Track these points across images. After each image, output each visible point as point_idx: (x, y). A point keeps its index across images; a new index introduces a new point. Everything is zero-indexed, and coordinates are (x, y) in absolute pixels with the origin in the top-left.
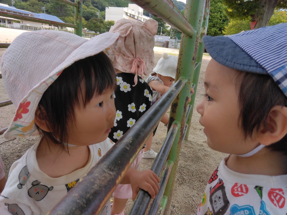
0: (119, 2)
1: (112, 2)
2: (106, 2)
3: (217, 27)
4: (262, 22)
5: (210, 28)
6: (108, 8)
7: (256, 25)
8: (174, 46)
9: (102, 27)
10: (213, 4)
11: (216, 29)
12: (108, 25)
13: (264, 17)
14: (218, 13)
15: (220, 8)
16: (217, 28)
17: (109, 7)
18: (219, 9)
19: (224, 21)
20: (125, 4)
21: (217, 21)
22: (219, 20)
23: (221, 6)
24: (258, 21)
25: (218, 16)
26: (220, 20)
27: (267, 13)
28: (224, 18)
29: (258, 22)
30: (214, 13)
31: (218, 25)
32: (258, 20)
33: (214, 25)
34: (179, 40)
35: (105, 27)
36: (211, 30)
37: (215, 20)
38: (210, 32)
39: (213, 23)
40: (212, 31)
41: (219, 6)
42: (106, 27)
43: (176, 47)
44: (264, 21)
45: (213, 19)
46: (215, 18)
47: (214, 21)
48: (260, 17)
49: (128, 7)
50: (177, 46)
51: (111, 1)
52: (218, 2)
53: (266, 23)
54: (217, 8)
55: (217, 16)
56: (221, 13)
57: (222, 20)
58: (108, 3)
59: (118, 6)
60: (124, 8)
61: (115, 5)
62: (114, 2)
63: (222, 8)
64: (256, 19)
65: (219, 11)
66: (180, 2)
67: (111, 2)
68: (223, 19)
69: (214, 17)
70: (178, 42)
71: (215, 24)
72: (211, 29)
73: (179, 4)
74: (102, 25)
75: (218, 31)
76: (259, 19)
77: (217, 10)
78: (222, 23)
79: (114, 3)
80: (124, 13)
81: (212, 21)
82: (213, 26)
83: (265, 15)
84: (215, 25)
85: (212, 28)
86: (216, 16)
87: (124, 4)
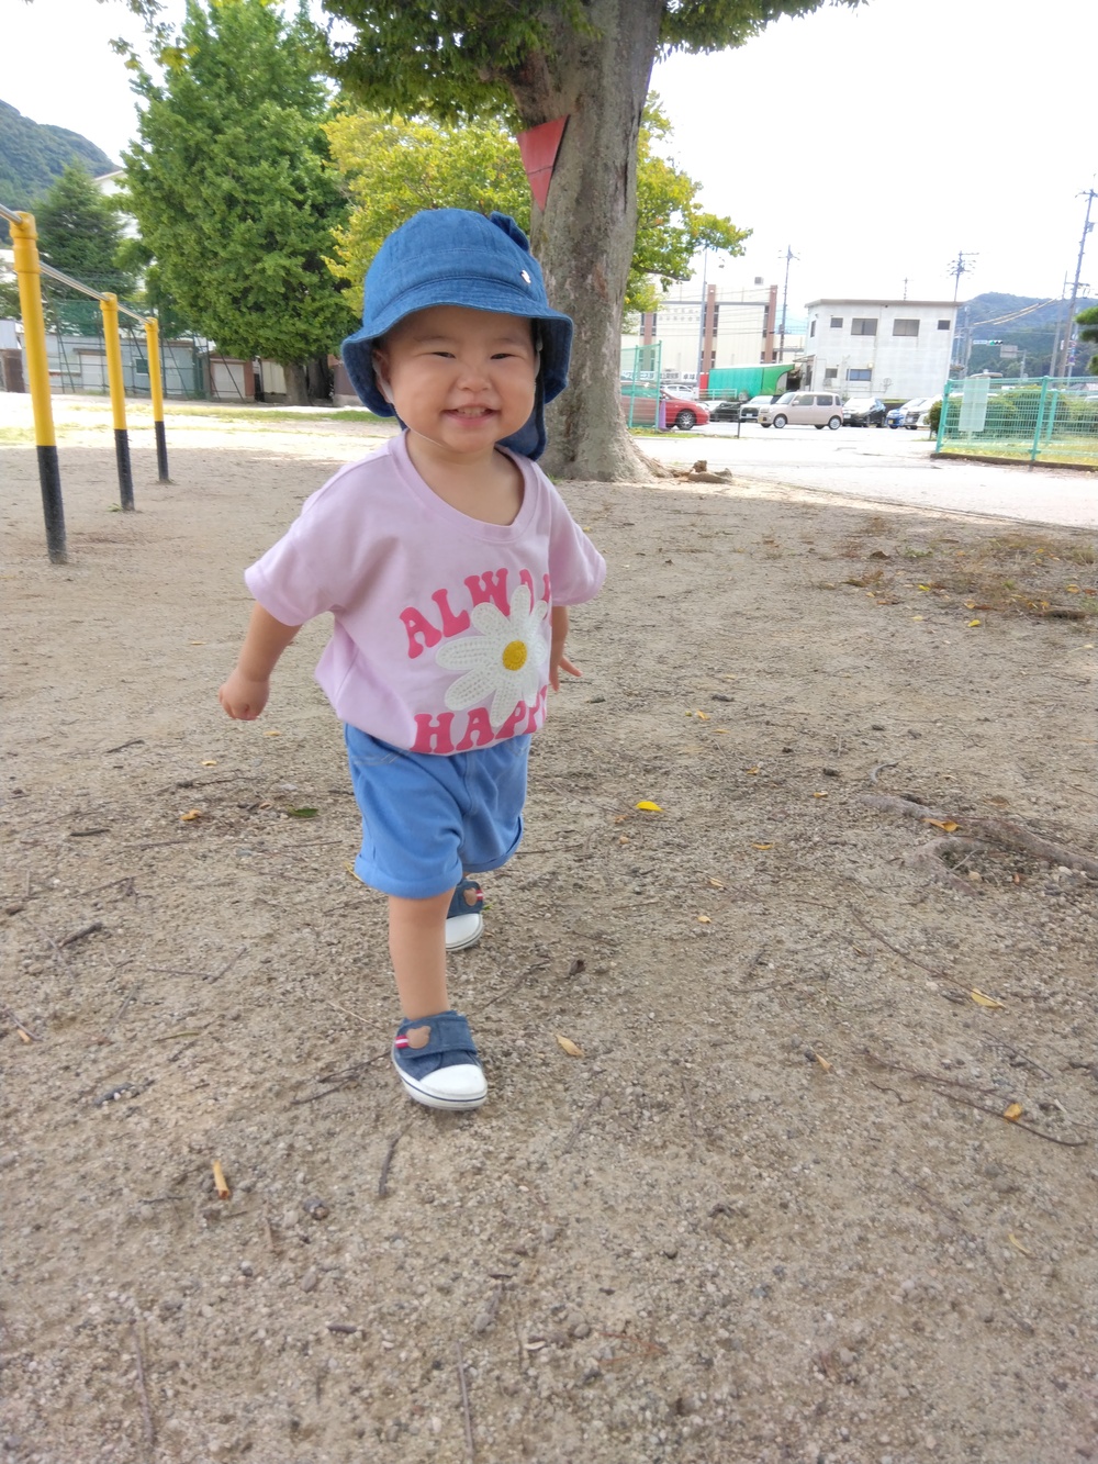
3: (287, 250)
4: (599, 127)
5: (252, 256)
7: (565, 148)
8: (58, 379)
10: (235, 111)
11: (286, 262)
13: (605, 82)
14: (274, 163)
15: (279, 134)
16: (293, 254)
18: (274, 141)
19: (320, 210)
21: (284, 213)
22: (291, 208)
23: (285, 120)
24: (569, 117)
25: (284, 182)
26: (300, 205)
27: (619, 53)
28: (315, 192)
29: (573, 125)
30: (254, 161)
31: (293, 238)
32: (572, 110)
33: (270, 234)
34: (86, 340)
36: (259, 266)
37: (271, 202)
38: (255, 278)
39: (261, 226)
40: (270, 272)
41: (273, 118)
43: (75, 380)
44: (611, 115)
45: (252, 197)
46: (266, 197)
47: (265, 211)
48: (576, 81)
50: (79, 375)
52: (262, 96)
53: (627, 136)
54: (263, 133)
55: (274, 178)
56: (293, 167)
57: (307, 207)
63: (292, 134)
64: (557, 106)
65: (282, 152)
66: (54, 130)
68: (315, 197)
69: (256, 185)
70: (80, 352)
71: (277, 229)
72: (258, 260)
73: (52, 145)
75: (300, 270)
76: (573, 99)
77: (264, 144)
78: (311, 226)
81: (251, 210)
82: (264, 242)
83: (608, 61)
84: (278, 238)
85: (260, 253)
86: (267, 181)
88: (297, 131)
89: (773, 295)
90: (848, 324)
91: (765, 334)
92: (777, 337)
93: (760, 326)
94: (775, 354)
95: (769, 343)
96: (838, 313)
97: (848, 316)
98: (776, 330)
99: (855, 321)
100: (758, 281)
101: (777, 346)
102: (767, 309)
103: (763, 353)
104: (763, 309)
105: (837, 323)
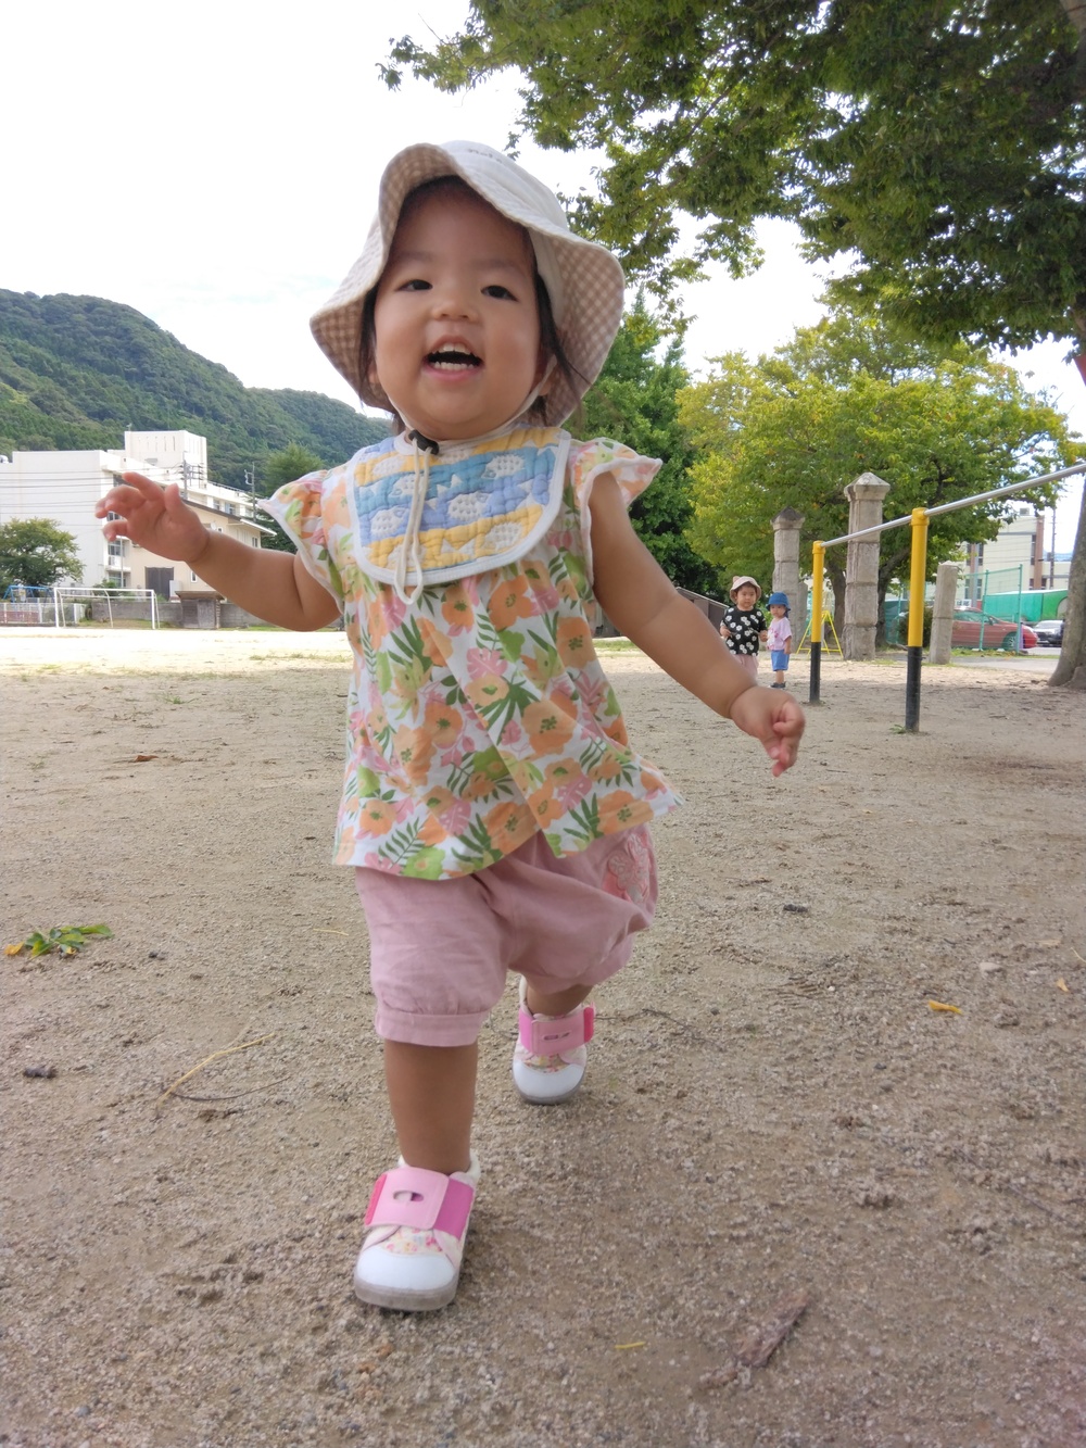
0: (70, 432)
6: (10, 461)
12: (19, 547)
17: (16, 454)
42: (8, 555)
49: (122, 447)
51: (30, 433)
58: (11, 440)
60: (101, 452)
62: (45, 435)
67: (30, 438)
80: (103, 475)
88: (632, 400)
89: (1040, 524)
91: (1033, 562)
92: (1047, 565)
93: (1028, 554)
94: (1044, 581)
95: (1038, 570)
98: (1044, 557)
100: (1024, 512)
101: (1046, 572)
102: (1034, 538)
103: (1032, 580)
104: (1030, 538)
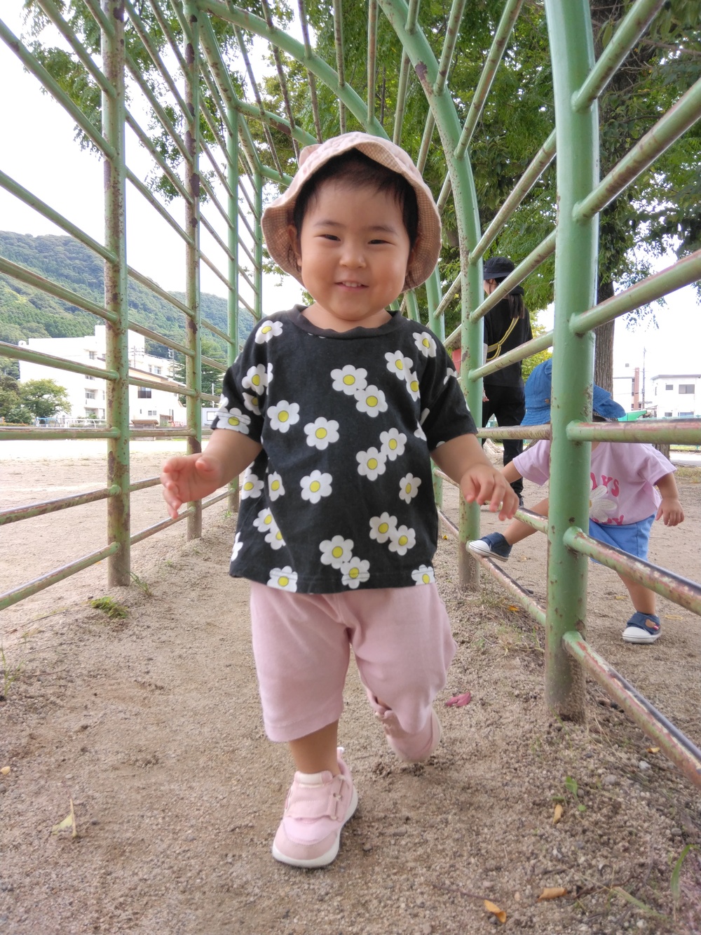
0: (55, 322)
1: (34, 325)
2: (13, 325)
6: (28, 344)
9: (13, 400)
12: (34, 395)
20: (78, 325)
35: (24, 402)
42: (27, 400)
51: (28, 322)
58: (17, 326)
59: (54, 336)
61: (46, 332)
62: (39, 323)
67: (29, 325)
74: (12, 394)
79: (41, 325)
87: (75, 326)
89: (637, 372)
90: (676, 388)
91: (633, 394)
92: (640, 396)
93: (630, 390)
94: (640, 405)
95: (636, 399)
96: (670, 382)
97: (676, 383)
98: (640, 391)
99: (680, 386)
100: (627, 365)
102: (633, 380)
103: (633, 405)
104: (631, 380)
105: (669, 387)
